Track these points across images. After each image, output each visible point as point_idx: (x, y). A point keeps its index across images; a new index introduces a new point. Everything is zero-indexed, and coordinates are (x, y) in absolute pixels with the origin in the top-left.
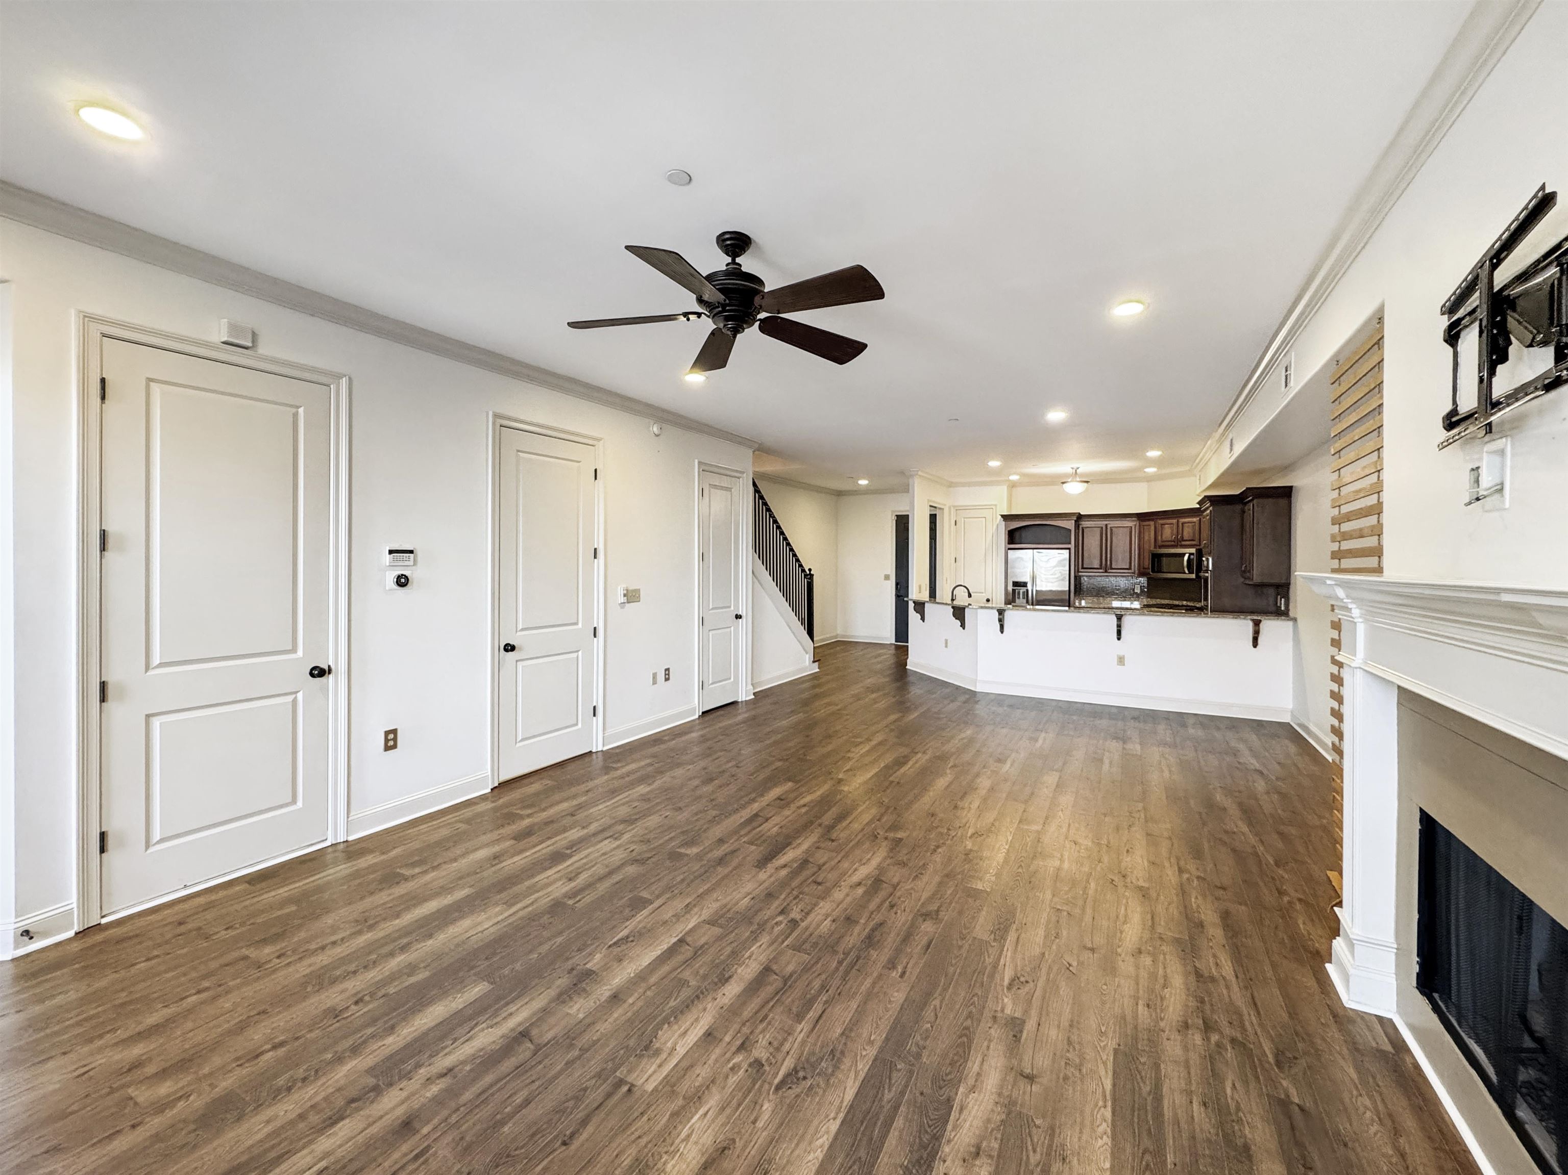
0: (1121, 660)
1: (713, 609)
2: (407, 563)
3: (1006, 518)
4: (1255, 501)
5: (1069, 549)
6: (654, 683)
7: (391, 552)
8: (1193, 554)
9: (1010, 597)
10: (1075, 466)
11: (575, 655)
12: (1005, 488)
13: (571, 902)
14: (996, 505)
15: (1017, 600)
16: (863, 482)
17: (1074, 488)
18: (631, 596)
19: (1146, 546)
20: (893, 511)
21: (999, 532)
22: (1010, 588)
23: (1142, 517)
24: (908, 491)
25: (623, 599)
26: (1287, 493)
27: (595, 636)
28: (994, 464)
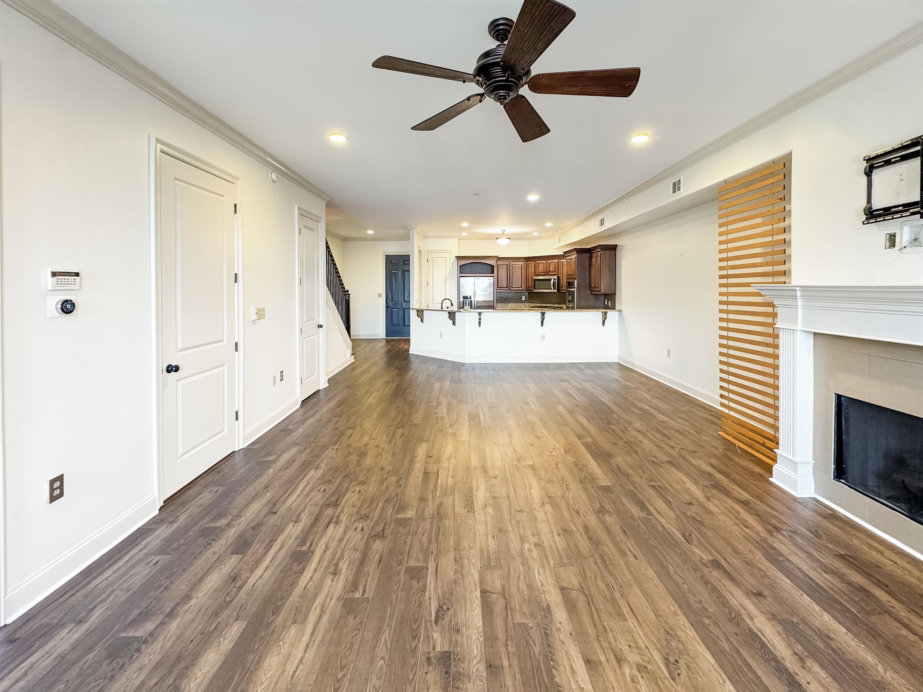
0: (543, 338)
1: (306, 321)
2: (72, 287)
3: (458, 258)
4: (601, 252)
5: (493, 276)
6: (274, 384)
7: (54, 274)
8: (555, 279)
9: (462, 306)
10: (503, 229)
11: (221, 369)
12: (457, 240)
13: (358, 595)
14: (452, 250)
15: (465, 307)
16: (370, 232)
17: (503, 242)
18: (260, 314)
19: (530, 275)
20: (383, 253)
21: (452, 267)
22: (461, 300)
23: (528, 259)
24: (409, 239)
25: (255, 317)
26: (614, 248)
27: (236, 350)
28: (465, 225)
